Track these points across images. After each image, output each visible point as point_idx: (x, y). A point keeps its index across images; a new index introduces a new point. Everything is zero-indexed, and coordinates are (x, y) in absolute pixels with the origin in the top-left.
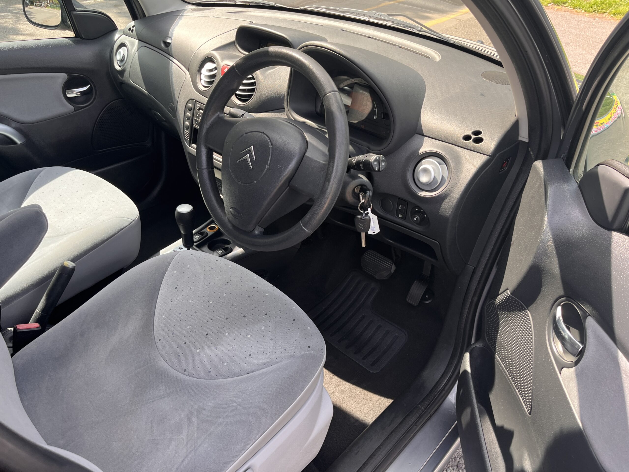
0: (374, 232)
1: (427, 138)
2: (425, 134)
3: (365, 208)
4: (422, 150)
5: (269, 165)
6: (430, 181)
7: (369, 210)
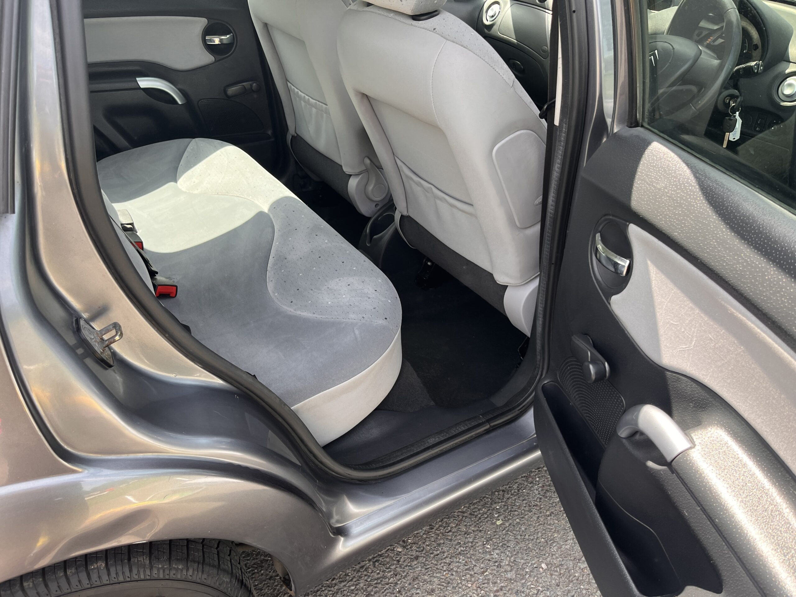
0: (734, 139)
1: (792, 64)
2: (791, 60)
3: (734, 111)
4: (787, 71)
5: (670, 63)
6: (793, 92)
7: (737, 113)
